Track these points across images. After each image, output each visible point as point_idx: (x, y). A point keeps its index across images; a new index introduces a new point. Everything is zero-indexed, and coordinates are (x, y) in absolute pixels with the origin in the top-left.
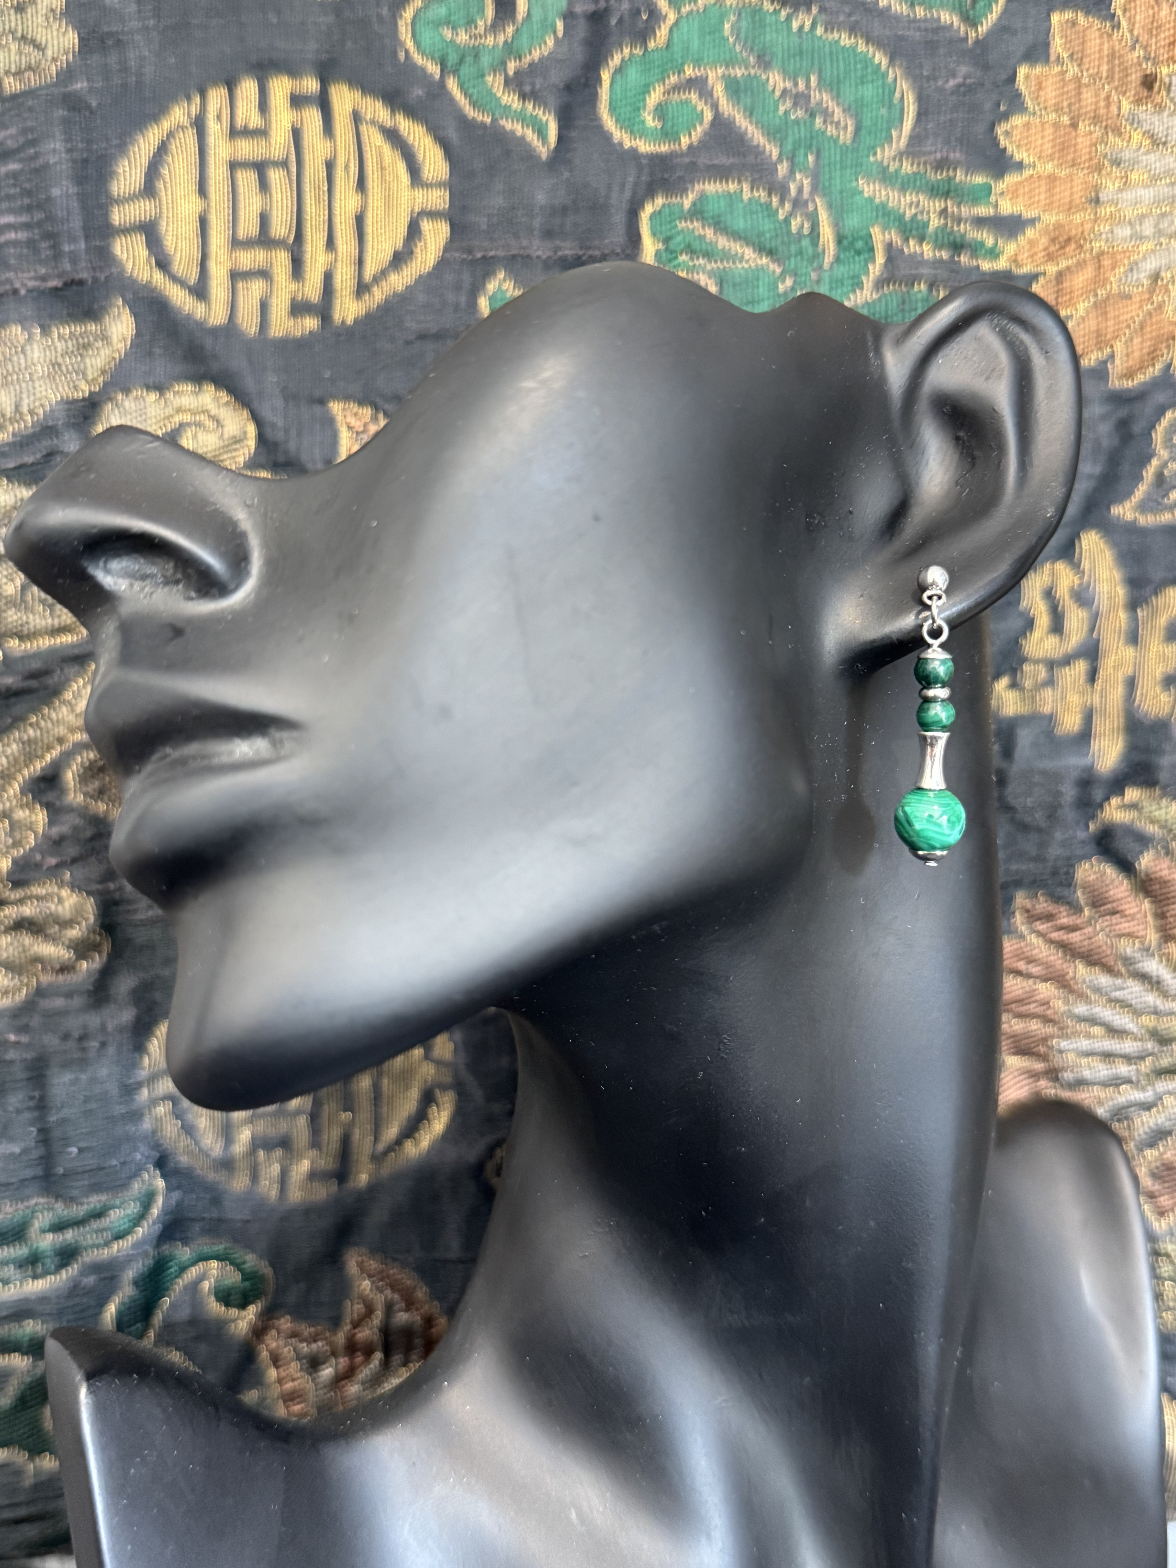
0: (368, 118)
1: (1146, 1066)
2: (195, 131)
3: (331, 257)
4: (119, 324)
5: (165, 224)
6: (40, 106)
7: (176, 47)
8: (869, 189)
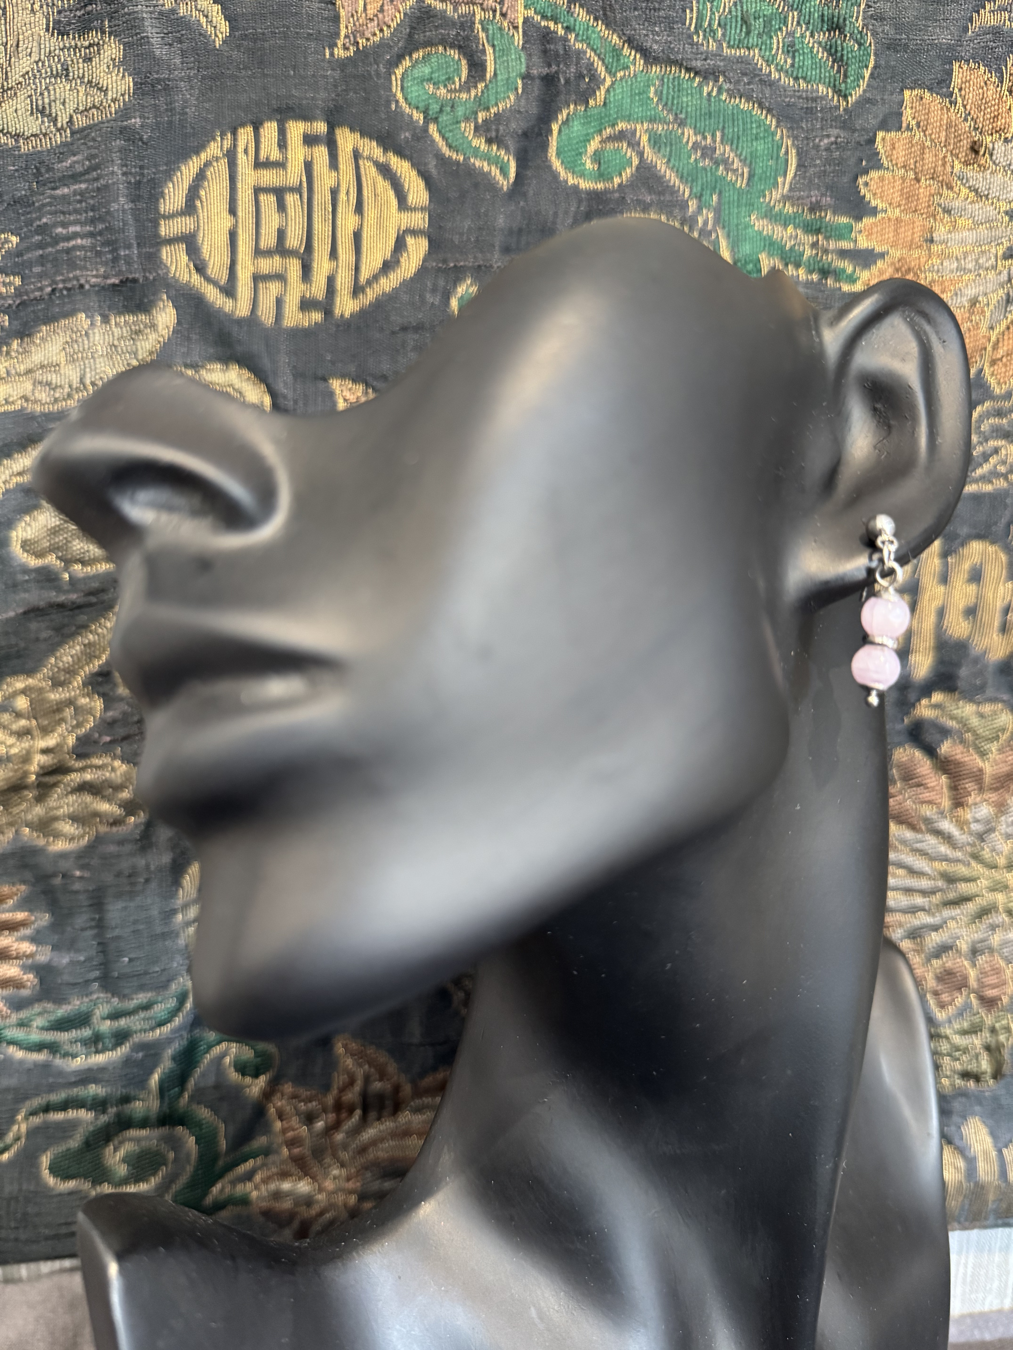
0: (365, 154)
1: (937, 899)
2: (226, 161)
3: (333, 264)
4: (164, 315)
5: (202, 235)
6: (102, 136)
7: (212, 92)
8: (759, 224)
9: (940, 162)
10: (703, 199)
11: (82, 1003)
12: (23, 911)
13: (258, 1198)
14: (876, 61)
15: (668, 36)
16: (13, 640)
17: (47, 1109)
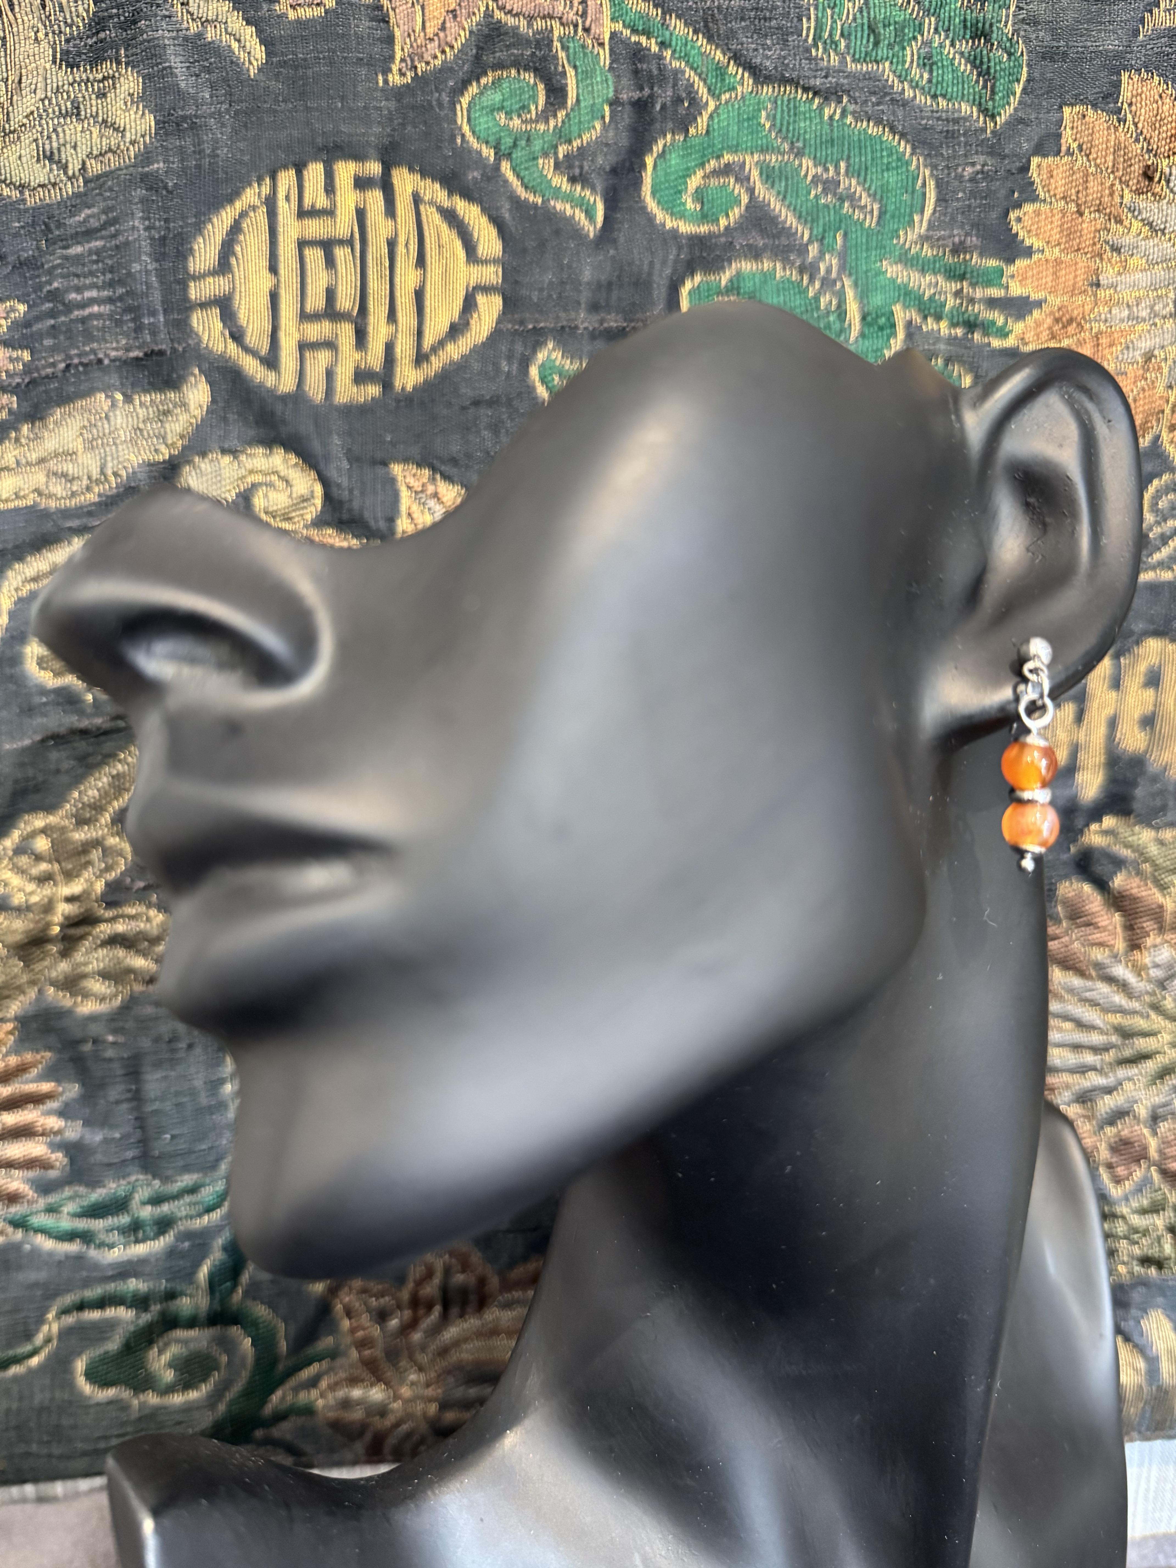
0: (426, 198)
1: (1110, 1056)
2: (265, 210)
3: (392, 328)
4: (196, 392)
5: (238, 298)
6: (120, 185)
7: (247, 130)
8: (893, 270)
9: (1107, 192)
10: (826, 242)
11: (118, 1186)
12: (48, 1081)
13: (324, 1407)
14: (1029, 73)
15: (782, 50)
16: (30, 772)
17: (81, 1307)
